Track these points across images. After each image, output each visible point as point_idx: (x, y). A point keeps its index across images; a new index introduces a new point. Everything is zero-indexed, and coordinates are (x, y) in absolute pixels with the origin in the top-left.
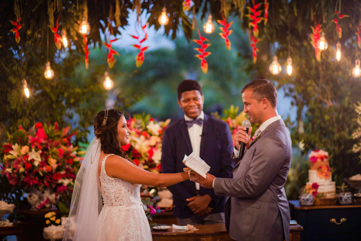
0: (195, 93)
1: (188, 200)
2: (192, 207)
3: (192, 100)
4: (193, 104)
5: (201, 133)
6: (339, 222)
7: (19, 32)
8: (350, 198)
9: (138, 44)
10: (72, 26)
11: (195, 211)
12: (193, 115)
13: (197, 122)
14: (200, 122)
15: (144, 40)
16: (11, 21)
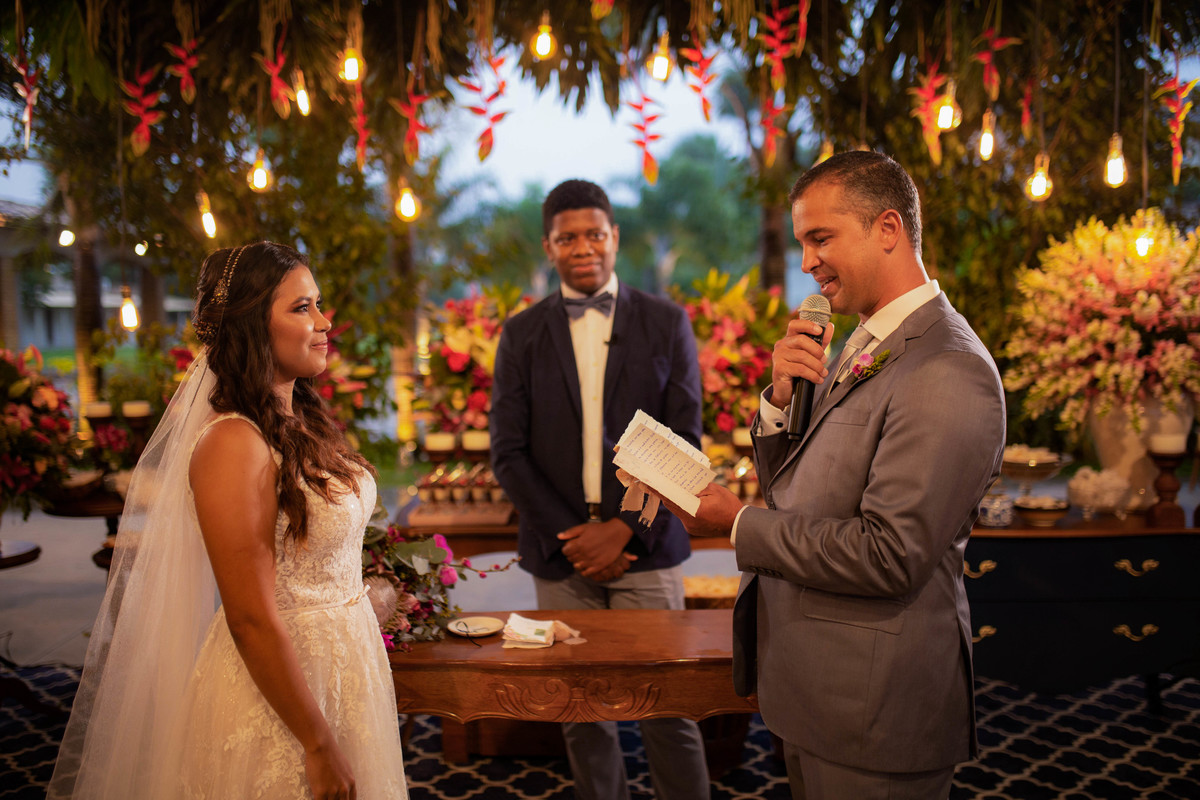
0: (592, 218)
1: (561, 536)
2: (577, 555)
3: (582, 238)
4: (586, 247)
5: (607, 336)
6: (978, 570)
7: (193, 73)
8: (1009, 513)
9: (482, 105)
10: (326, 63)
11: (584, 569)
12: (585, 281)
13: (598, 305)
14: (606, 302)
15: (496, 95)
16: (169, 47)
